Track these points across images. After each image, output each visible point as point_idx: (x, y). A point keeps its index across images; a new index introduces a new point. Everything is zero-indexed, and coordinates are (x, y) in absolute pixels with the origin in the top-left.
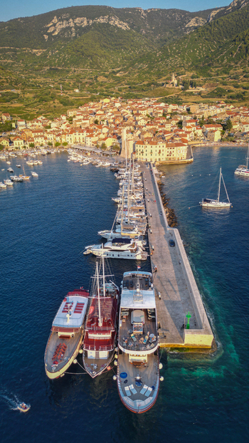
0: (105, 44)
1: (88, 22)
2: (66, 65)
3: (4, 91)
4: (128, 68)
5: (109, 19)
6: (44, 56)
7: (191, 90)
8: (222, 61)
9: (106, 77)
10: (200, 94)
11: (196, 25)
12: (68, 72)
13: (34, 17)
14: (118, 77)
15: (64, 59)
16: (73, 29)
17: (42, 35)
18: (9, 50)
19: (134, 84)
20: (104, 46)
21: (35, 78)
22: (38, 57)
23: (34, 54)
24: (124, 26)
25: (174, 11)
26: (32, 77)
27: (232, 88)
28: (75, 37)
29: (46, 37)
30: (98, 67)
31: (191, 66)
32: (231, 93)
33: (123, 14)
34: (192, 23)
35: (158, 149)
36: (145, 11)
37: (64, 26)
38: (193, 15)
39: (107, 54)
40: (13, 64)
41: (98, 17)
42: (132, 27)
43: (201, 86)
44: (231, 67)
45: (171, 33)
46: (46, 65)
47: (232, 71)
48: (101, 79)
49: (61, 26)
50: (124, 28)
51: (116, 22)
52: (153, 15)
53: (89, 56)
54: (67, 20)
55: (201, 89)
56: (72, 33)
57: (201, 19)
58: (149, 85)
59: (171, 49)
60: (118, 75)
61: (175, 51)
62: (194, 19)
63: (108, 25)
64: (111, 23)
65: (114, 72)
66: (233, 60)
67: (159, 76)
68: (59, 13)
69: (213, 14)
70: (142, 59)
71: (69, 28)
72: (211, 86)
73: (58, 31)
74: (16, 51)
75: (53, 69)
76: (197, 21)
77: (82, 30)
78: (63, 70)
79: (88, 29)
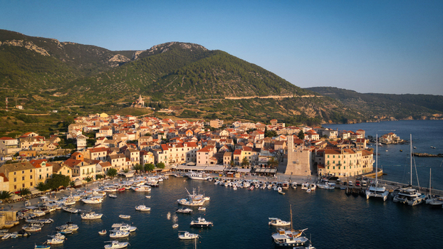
0: (23, 66)
4: (65, 89)
5: (25, 44)
7: (162, 110)
9: (42, 96)
10: (173, 114)
11: (119, 61)
14: (55, 97)
20: (22, 68)
24: (43, 52)
25: (93, 47)
30: (22, 87)
34: (115, 59)
36: (61, 43)
38: (115, 53)
39: (27, 75)
41: (10, 40)
42: (51, 54)
43: (167, 108)
44: (182, 94)
48: (37, 98)
50: (42, 54)
51: (33, 47)
52: (70, 48)
53: (7, 75)
55: (170, 110)
57: (123, 56)
59: (111, 76)
60: (55, 95)
62: (116, 56)
63: (24, 49)
64: (28, 47)
65: (47, 92)
66: (182, 89)
67: (115, 98)
69: (138, 53)
70: (80, 82)
72: (176, 108)
76: (120, 57)
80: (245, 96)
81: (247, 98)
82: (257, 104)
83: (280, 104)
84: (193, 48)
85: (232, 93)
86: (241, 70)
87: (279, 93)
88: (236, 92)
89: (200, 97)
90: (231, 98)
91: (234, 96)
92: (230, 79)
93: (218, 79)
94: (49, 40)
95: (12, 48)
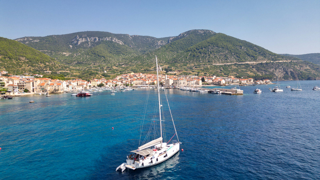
0: (111, 51)
1: (99, 40)
4: (128, 63)
5: (112, 39)
6: (71, 56)
7: (170, 73)
8: (182, 60)
9: (117, 67)
10: (175, 74)
13: (62, 35)
15: (86, 58)
16: (90, 43)
17: (68, 45)
18: (47, 52)
22: (67, 57)
23: (64, 55)
25: (148, 37)
27: (191, 72)
28: (91, 47)
29: (71, 46)
30: (109, 62)
33: (119, 36)
34: (159, 43)
36: (131, 36)
37: (84, 41)
38: (159, 39)
39: (112, 56)
41: (105, 37)
42: (125, 43)
43: (174, 71)
44: (187, 63)
45: (147, 47)
46: (74, 61)
47: (188, 65)
49: (81, 41)
50: (120, 43)
52: (135, 38)
53: (103, 56)
54: (86, 38)
56: (88, 45)
57: (163, 42)
58: (145, 70)
60: (123, 66)
63: (112, 42)
64: (114, 40)
65: (120, 65)
66: (187, 60)
68: (81, 34)
69: (171, 39)
70: (136, 59)
71: (87, 42)
72: (179, 71)
73: (79, 43)
74: (51, 53)
75: (80, 63)
76: (161, 42)
77: (95, 44)
78: (86, 64)
79: (98, 43)
80: (227, 62)
81: (228, 64)
82: (235, 67)
83: (253, 67)
84: (204, 33)
85: (219, 61)
86: (230, 45)
87: (255, 60)
88: (222, 60)
89: (196, 64)
90: (217, 64)
91: (220, 63)
92: (219, 52)
93: (211, 53)
94: (124, 35)
95: (106, 42)
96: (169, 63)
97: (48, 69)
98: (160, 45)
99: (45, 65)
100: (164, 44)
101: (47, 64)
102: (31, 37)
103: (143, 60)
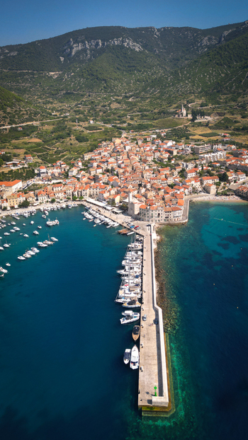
0: (119, 67)
1: (103, 44)
2: (81, 88)
3: (25, 124)
4: (140, 92)
5: (123, 42)
6: (60, 78)
7: (199, 120)
8: (231, 88)
9: (119, 103)
10: (207, 124)
11: (209, 44)
12: (83, 96)
13: (50, 39)
14: (131, 103)
15: (79, 83)
16: (89, 52)
17: (58, 57)
18: (28, 73)
19: (145, 110)
20: (118, 69)
21: (52, 103)
22: (55, 80)
23: (51, 77)
24: (137, 47)
25: (187, 29)
26: (49, 102)
27: (239, 118)
28: (90, 60)
29: (62, 59)
30: (112, 91)
31: (201, 92)
32: (237, 124)
33: (136, 34)
34: (205, 42)
35: (157, 212)
36: (158, 30)
37: (80, 48)
38: (205, 33)
39: (120, 77)
40: (31, 87)
41: (112, 39)
42: (145, 46)
43: (209, 115)
44: (239, 94)
45: (183, 52)
46: (62, 90)
47: (240, 99)
48: (114, 106)
49: (77, 48)
50: (137, 49)
51: (129, 43)
52: (165, 33)
53: (103, 80)
54: (83, 42)
55: (209, 118)
56: (87, 55)
57: (213, 37)
58: (159, 113)
59: (182, 73)
60: (130, 100)
61: (186, 75)
62: (206, 38)
63: (123, 47)
64: (125, 44)
65: (126, 97)
66: (241, 87)
67: (170, 104)
68: (76, 36)
70: (153, 83)
71: (84, 50)
72: (219, 114)
73: (73, 54)
74: (33, 74)
75: (69, 94)
76: (210, 39)
77: (97, 52)
78: (78, 94)
79: (102, 51)
94: (146, 29)
95: (115, 47)
96: (206, 94)
97: (8, 120)
98: (207, 46)
99: (5, 112)
100: (214, 42)
101: (9, 110)
102: (7, 47)
103: (165, 86)
